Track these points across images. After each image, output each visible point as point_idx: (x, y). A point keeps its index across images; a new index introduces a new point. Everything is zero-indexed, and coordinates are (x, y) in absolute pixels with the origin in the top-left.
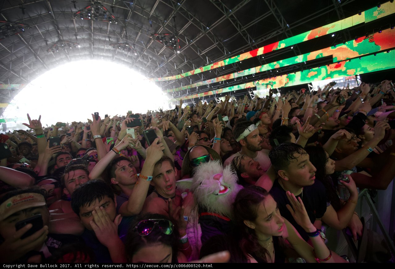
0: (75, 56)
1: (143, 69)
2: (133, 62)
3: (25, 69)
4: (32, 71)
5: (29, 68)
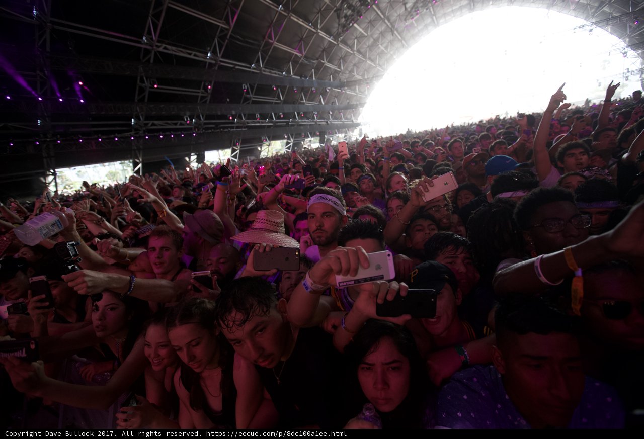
3: (382, 54)
4: (389, 55)
5: (386, 51)
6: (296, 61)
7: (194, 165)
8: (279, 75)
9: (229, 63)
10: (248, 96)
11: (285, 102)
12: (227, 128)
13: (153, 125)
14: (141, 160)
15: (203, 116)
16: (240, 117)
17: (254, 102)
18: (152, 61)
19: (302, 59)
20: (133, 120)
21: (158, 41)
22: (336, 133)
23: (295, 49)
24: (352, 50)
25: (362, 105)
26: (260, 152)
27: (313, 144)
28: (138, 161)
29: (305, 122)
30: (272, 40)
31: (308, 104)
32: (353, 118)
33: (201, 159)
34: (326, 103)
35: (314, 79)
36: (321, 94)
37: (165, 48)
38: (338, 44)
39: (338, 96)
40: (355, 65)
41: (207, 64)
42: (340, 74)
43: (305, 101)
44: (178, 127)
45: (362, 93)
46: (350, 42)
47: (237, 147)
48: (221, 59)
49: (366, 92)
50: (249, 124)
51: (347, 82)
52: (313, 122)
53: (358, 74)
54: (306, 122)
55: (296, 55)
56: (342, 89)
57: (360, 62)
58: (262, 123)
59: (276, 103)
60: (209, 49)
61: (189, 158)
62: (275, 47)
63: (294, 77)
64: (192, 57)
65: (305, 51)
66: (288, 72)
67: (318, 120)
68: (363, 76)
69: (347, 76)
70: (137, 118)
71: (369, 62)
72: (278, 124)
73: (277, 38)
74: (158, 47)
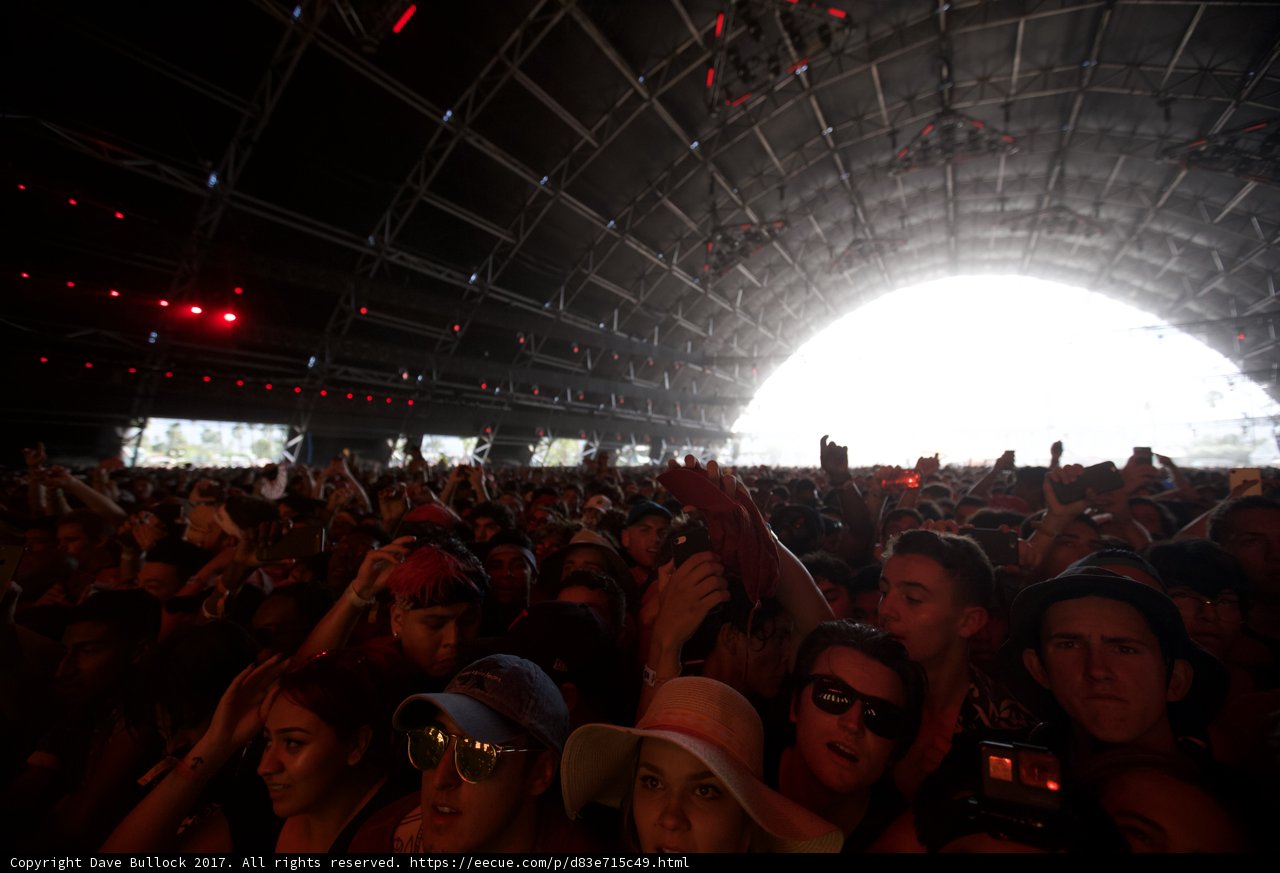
0: (905, 274)
1: (1150, 287)
2: (1102, 269)
3: (788, 320)
4: (802, 324)
5: (796, 317)
6: (625, 309)
7: (398, 458)
8: (591, 326)
9: (503, 295)
10: (528, 353)
11: (595, 373)
12: (475, 400)
13: (346, 373)
14: (304, 429)
15: (438, 373)
16: (506, 387)
17: (537, 366)
18: (372, 275)
19: (638, 307)
20: (312, 360)
21: (392, 246)
22: (686, 444)
23: (629, 290)
24: (732, 306)
25: (745, 401)
26: (532, 454)
27: (636, 456)
28: (298, 430)
29: (628, 414)
30: (588, 270)
31: (640, 384)
32: (724, 421)
33: (414, 448)
34: (674, 387)
35: (656, 343)
36: (667, 370)
37: (401, 258)
38: (706, 294)
39: (698, 378)
40: (736, 331)
41: (466, 293)
42: (707, 341)
43: (632, 377)
44: (388, 384)
45: (748, 380)
46: (729, 293)
47: (489, 438)
48: (493, 288)
49: (755, 380)
50: (519, 402)
51: (720, 358)
52: (645, 416)
53: (741, 346)
54: (631, 415)
55: (628, 301)
56: (706, 367)
57: (746, 327)
58: (545, 402)
59: (578, 374)
60: (475, 268)
61: (395, 442)
62: (590, 283)
63: (619, 334)
64: (442, 277)
65: (645, 293)
66: (609, 324)
67: (655, 416)
68: (751, 351)
69: (720, 347)
70: (320, 358)
71: (762, 330)
72: (577, 410)
73: (597, 268)
74: (389, 254)
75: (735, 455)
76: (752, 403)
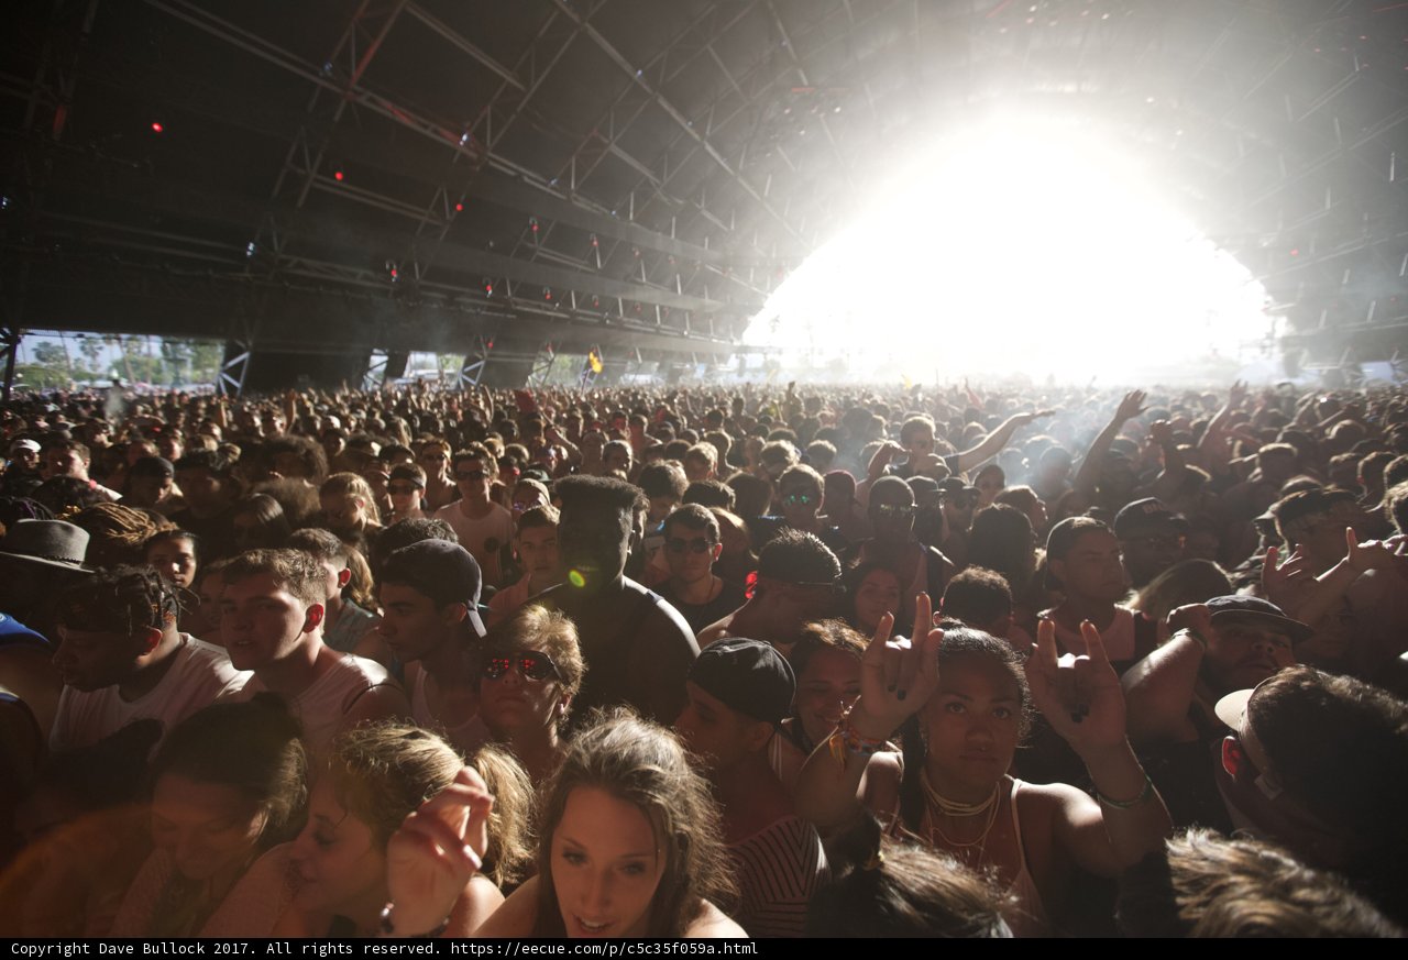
3: (813, 215)
4: (827, 219)
5: (824, 212)
6: (644, 191)
8: (603, 213)
9: (508, 167)
10: (530, 245)
11: (604, 273)
12: (474, 306)
13: (300, 265)
14: (250, 343)
15: (421, 269)
16: (502, 288)
17: (540, 260)
18: (337, 119)
19: (659, 190)
20: (251, 247)
21: (361, 83)
22: (692, 361)
23: (649, 168)
24: (760, 194)
25: (755, 309)
26: (528, 373)
28: (242, 345)
29: (635, 324)
30: (607, 137)
31: (651, 288)
32: (733, 334)
34: (686, 293)
35: (672, 237)
36: (679, 273)
37: (371, 100)
38: (736, 176)
39: (712, 282)
40: (757, 226)
41: (457, 155)
42: (727, 238)
43: (644, 280)
45: (761, 285)
46: (760, 177)
47: (482, 354)
48: (493, 155)
49: (768, 286)
50: (519, 308)
51: (736, 258)
52: (653, 327)
53: (760, 244)
55: (647, 179)
56: (725, 269)
57: (770, 221)
58: (547, 309)
59: (583, 271)
60: (468, 124)
62: (609, 155)
64: (428, 133)
65: (669, 172)
66: (624, 212)
67: (663, 327)
68: (768, 250)
69: (738, 245)
70: (263, 243)
71: (785, 225)
72: (580, 318)
73: (618, 137)
74: (360, 94)
75: (741, 371)
76: (762, 313)
